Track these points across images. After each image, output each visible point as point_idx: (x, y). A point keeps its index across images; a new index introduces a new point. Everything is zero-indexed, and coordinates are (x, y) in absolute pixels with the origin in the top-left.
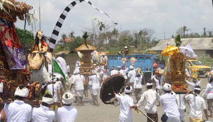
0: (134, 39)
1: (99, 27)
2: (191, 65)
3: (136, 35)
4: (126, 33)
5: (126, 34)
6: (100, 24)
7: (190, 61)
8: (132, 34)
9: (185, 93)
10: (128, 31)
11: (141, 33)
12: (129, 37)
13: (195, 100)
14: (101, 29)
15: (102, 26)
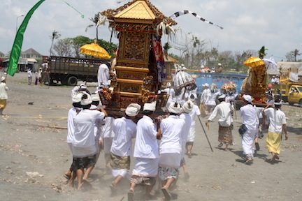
0: (236, 61)
1: (192, 43)
2: (298, 92)
3: (238, 56)
4: (228, 53)
5: (227, 55)
6: (195, 40)
7: (296, 86)
8: (234, 55)
9: (264, 107)
10: (230, 52)
11: (244, 55)
12: (230, 59)
13: (275, 113)
14: (195, 45)
15: (197, 42)
